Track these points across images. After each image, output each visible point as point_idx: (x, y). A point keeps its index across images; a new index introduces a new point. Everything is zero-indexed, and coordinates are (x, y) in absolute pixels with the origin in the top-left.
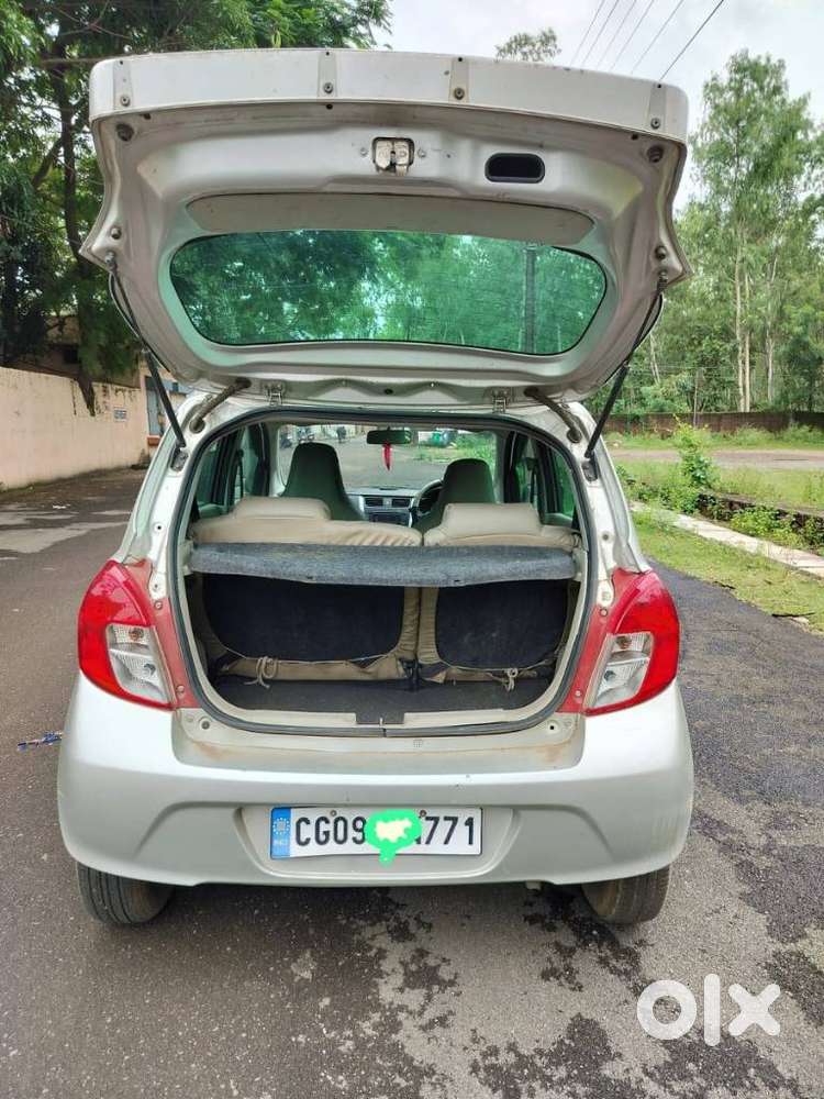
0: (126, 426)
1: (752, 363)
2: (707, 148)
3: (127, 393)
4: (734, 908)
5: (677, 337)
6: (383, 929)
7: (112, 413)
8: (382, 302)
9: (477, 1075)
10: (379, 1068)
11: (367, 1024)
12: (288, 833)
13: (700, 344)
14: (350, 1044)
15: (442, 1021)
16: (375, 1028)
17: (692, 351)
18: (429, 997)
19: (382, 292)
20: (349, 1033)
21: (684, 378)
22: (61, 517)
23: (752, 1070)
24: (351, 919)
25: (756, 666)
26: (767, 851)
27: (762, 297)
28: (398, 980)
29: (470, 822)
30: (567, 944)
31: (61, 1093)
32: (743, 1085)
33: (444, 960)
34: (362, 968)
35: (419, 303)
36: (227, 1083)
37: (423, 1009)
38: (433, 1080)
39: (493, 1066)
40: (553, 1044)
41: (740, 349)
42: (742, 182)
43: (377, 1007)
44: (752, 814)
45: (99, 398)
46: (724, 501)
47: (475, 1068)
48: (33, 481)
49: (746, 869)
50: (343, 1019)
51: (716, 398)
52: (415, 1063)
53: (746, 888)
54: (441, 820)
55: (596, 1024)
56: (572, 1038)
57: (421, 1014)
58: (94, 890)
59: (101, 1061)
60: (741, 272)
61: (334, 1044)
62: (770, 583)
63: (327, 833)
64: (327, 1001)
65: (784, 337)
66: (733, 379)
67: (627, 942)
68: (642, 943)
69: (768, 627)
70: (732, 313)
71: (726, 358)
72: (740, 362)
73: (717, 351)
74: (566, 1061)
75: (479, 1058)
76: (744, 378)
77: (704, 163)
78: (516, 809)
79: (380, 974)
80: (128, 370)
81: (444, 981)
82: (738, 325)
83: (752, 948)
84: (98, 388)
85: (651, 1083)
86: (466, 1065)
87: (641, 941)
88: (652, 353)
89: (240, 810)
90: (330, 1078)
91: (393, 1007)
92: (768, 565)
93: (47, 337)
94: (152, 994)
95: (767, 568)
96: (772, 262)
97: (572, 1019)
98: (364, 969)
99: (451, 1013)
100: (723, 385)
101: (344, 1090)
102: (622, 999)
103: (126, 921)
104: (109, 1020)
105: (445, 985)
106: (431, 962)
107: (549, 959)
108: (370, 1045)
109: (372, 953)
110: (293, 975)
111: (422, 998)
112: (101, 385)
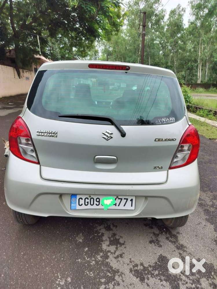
0: (29, 82)
1: (202, 70)
2: (195, 5)
3: (29, 73)
4: (204, 223)
5: (182, 61)
6: (103, 227)
7: (25, 78)
8: (101, 48)
9: (132, 273)
10: (102, 270)
11: (99, 256)
12: (76, 202)
13: (188, 64)
14: (94, 262)
15: (121, 256)
16: (101, 257)
17: (186, 66)
18: (117, 248)
19: (101, 45)
20: (93, 259)
21: (183, 73)
22: (11, 106)
23: (213, 273)
24: (94, 224)
25: (206, 153)
26: (212, 206)
27: (206, 51)
28: (108, 243)
29: (132, 200)
30: (157, 233)
31: (7, 276)
32: (210, 278)
33: (121, 237)
34: (97, 239)
35: (111, 49)
36: (57, 274)
37: (115, 252)
38: (119, 274)
39: (136, 270)
40: (154, 264)
41: (199, 65)
42: (204, 16)
43: (102, 251)
44: (207, 195)
45: (22, 74)
46: (195, 107)
47: (131, 271)
48: (4, 97)
49: (207, 212)
50: (92, 255)
51: (191, 79)
52: (113, 269)
53: (207, 217)
54: (123, 199)
55: (166, 257)
56: (159, 262)
57: (114, 253)
58: (17, 216)
59: (20, 266)
60: (201, 43)
61: (89, 262)
62: (208, 130)
63: (88, 202)
64: (87, 249)
65: (211, 62)
66: (196, 74)
67: (174, 232)
68: (178, 233)
69: (208, 142)
70: (198, 55)
71: (195, 68)
72: (199, 69)
73: (193, 66)
74: (158, 269)
75: (132, 267)
76: (200, 74)
77: (194, 10)
78: (146, 197)
79: (102, 241)
80: (29, 66)
81: (121, 243)
82: (199, 58)
83: (210, 235)
84: (21, 71)
85: (183, 276)
86: (128, 270)
87: (178, 232)
88: (175, 66)
89: (61, 195)
90: (88, 273)
91: (106, 251)
92: (207, 125)
93: (6, 55)
94: (35, 245)
95: (207, 126)
96: (210, 40)
97: (159, 256)
98: (98, 239)
99: (123, 253)
100: (193, 75)
101: (92, 277)
102: (173, 250)
103: (27, 224)
104: (22, 253)
105: (121, 244)
106: (117, 237)
107: (152, 237)
108: (100, 263)
109: (100, 234)
110: (77, 241)
111: (115, 249)
112: (22, 70)
